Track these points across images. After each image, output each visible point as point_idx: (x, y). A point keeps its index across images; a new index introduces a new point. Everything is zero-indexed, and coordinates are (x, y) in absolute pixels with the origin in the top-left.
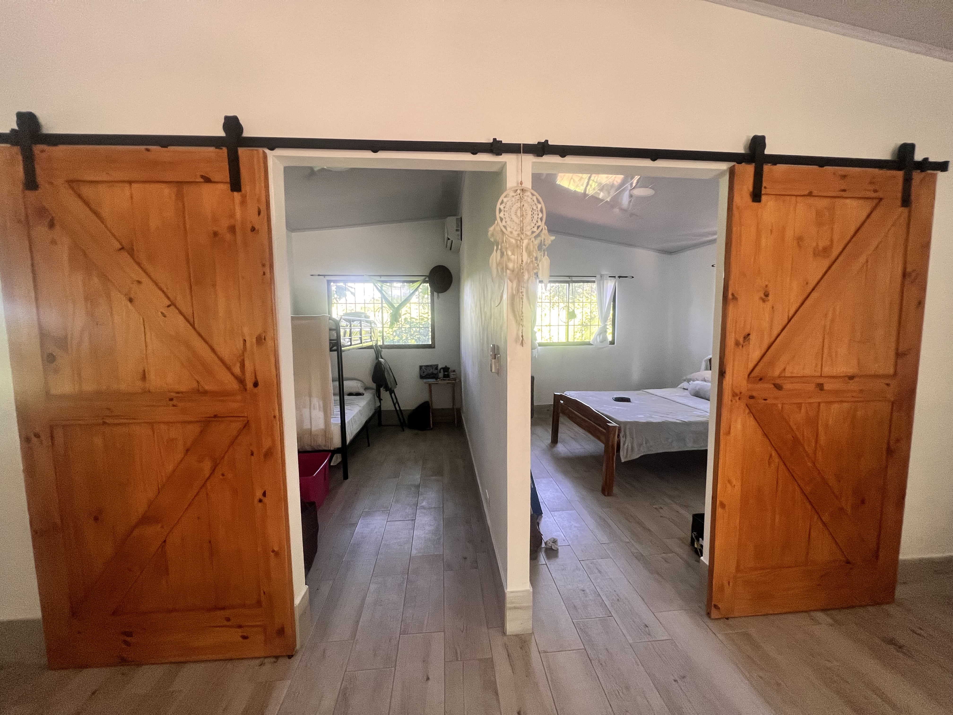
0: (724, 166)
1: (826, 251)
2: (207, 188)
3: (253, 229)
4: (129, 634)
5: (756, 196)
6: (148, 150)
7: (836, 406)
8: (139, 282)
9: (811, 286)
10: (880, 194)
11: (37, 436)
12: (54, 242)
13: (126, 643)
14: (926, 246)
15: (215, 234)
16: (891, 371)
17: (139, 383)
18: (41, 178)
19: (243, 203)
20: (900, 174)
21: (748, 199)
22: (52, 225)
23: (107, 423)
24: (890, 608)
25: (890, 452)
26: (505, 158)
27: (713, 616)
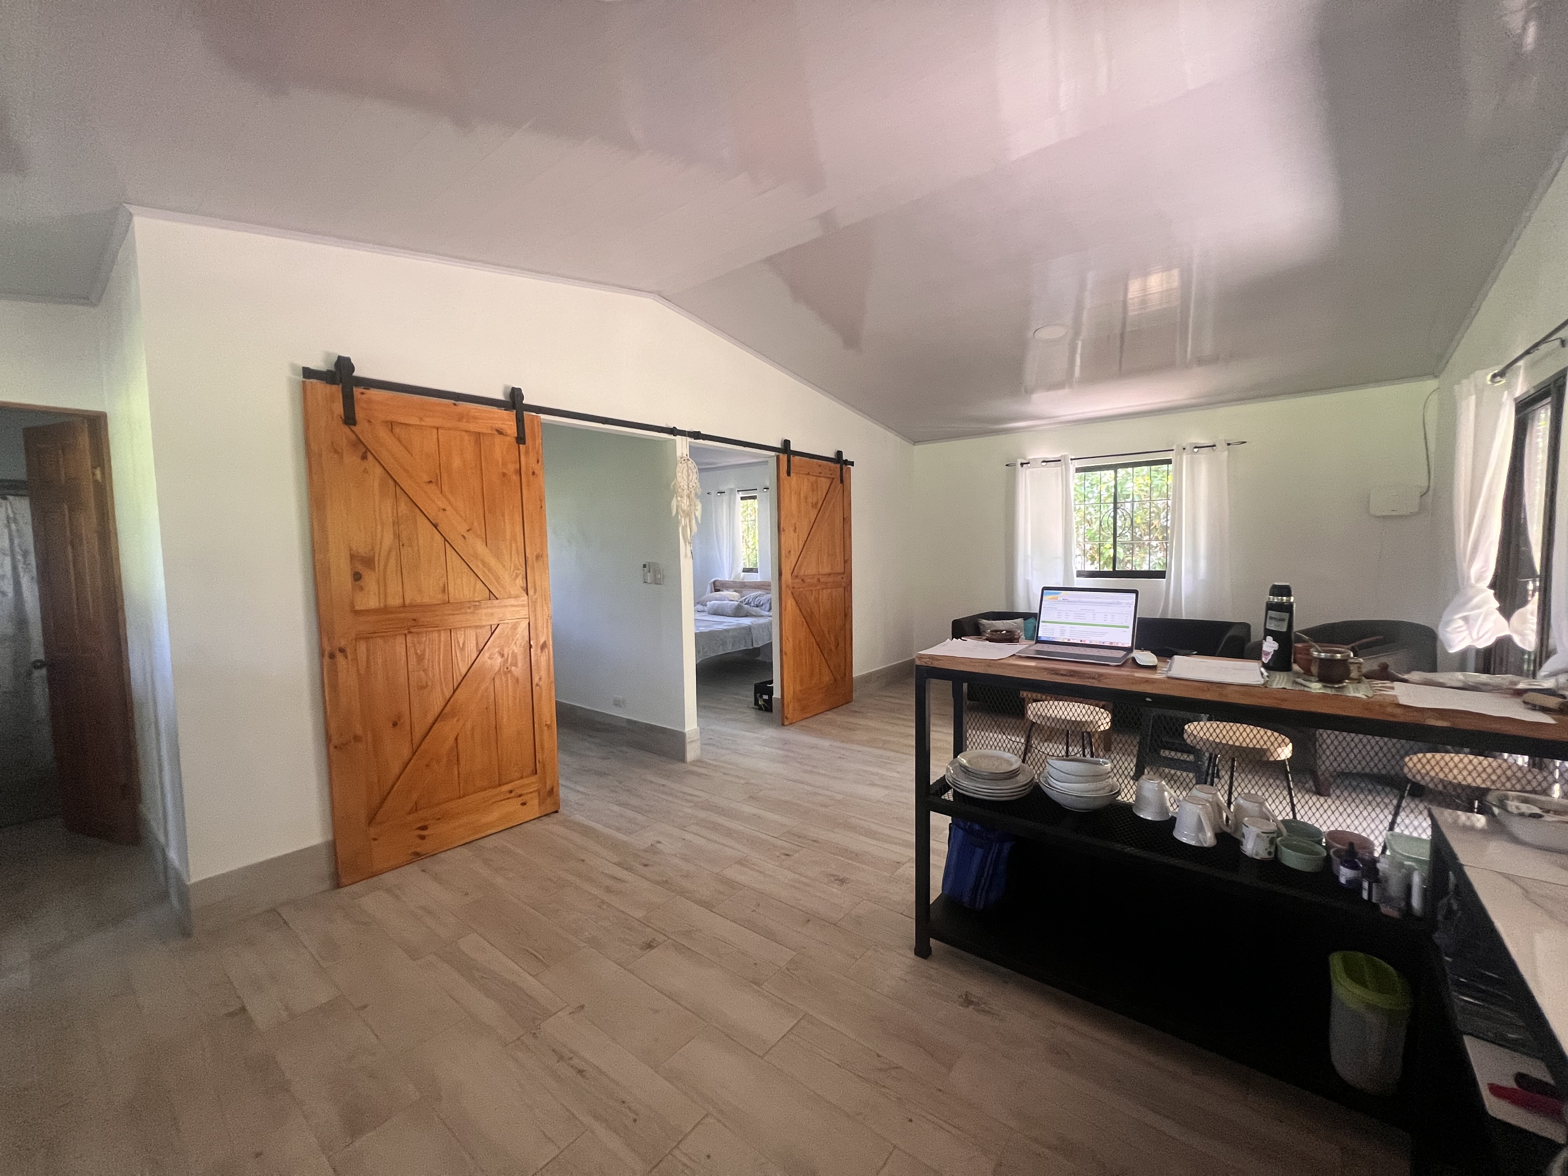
0: (773, 454)
1: (817, 504)
2: (498, 439)
3: (534, 473)
4: (424, 828)
5: (789, 474)
6: (455, 405)
7: (825, 591)
8: (444, 510)
9: (812, 522)
10: (833, 476)
11: (342, 650)
12: (366, 471)
13: (422, 838)
14: (850, 504)
15: (504, 475)
16: (842, 571)
17: (440, 596)
18: (360, 414)
19: (527, 452)
20: (838, 466)
21: (786, 474)
22: (364, 458)
23: (412, 632)
24: (853, 703)
25: (846, 615)
26: (678, 438)
27: (786, 724)
